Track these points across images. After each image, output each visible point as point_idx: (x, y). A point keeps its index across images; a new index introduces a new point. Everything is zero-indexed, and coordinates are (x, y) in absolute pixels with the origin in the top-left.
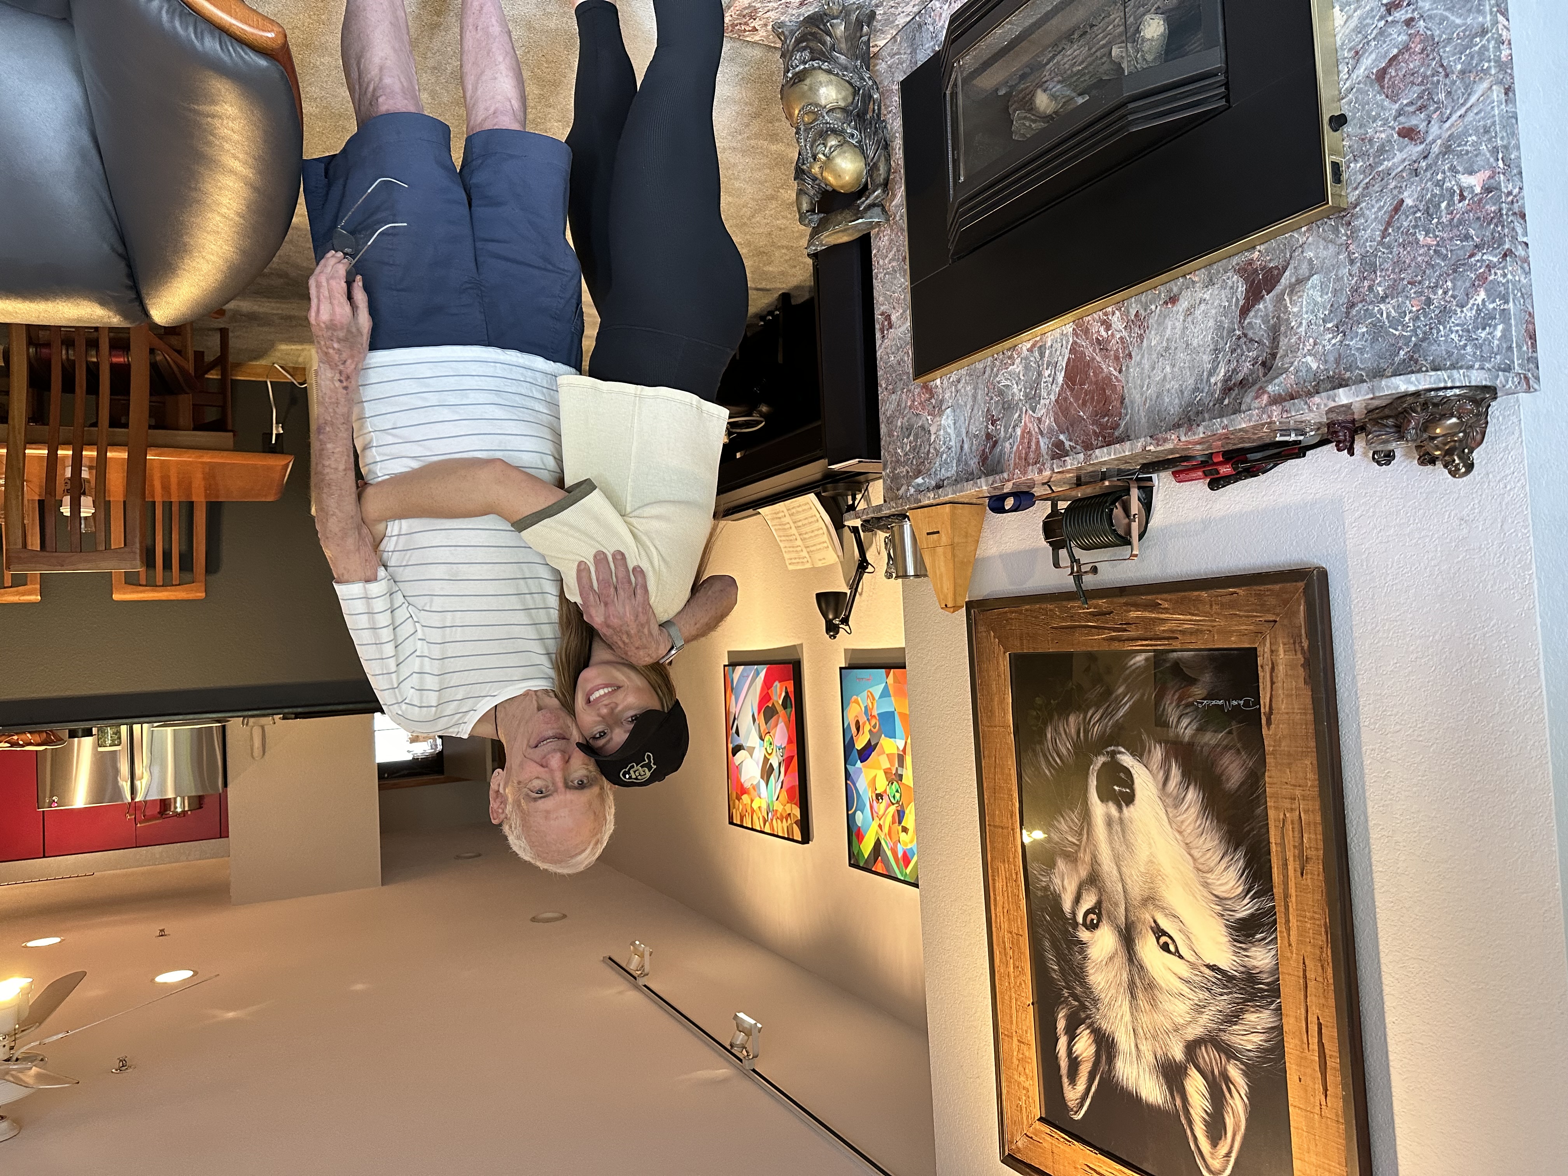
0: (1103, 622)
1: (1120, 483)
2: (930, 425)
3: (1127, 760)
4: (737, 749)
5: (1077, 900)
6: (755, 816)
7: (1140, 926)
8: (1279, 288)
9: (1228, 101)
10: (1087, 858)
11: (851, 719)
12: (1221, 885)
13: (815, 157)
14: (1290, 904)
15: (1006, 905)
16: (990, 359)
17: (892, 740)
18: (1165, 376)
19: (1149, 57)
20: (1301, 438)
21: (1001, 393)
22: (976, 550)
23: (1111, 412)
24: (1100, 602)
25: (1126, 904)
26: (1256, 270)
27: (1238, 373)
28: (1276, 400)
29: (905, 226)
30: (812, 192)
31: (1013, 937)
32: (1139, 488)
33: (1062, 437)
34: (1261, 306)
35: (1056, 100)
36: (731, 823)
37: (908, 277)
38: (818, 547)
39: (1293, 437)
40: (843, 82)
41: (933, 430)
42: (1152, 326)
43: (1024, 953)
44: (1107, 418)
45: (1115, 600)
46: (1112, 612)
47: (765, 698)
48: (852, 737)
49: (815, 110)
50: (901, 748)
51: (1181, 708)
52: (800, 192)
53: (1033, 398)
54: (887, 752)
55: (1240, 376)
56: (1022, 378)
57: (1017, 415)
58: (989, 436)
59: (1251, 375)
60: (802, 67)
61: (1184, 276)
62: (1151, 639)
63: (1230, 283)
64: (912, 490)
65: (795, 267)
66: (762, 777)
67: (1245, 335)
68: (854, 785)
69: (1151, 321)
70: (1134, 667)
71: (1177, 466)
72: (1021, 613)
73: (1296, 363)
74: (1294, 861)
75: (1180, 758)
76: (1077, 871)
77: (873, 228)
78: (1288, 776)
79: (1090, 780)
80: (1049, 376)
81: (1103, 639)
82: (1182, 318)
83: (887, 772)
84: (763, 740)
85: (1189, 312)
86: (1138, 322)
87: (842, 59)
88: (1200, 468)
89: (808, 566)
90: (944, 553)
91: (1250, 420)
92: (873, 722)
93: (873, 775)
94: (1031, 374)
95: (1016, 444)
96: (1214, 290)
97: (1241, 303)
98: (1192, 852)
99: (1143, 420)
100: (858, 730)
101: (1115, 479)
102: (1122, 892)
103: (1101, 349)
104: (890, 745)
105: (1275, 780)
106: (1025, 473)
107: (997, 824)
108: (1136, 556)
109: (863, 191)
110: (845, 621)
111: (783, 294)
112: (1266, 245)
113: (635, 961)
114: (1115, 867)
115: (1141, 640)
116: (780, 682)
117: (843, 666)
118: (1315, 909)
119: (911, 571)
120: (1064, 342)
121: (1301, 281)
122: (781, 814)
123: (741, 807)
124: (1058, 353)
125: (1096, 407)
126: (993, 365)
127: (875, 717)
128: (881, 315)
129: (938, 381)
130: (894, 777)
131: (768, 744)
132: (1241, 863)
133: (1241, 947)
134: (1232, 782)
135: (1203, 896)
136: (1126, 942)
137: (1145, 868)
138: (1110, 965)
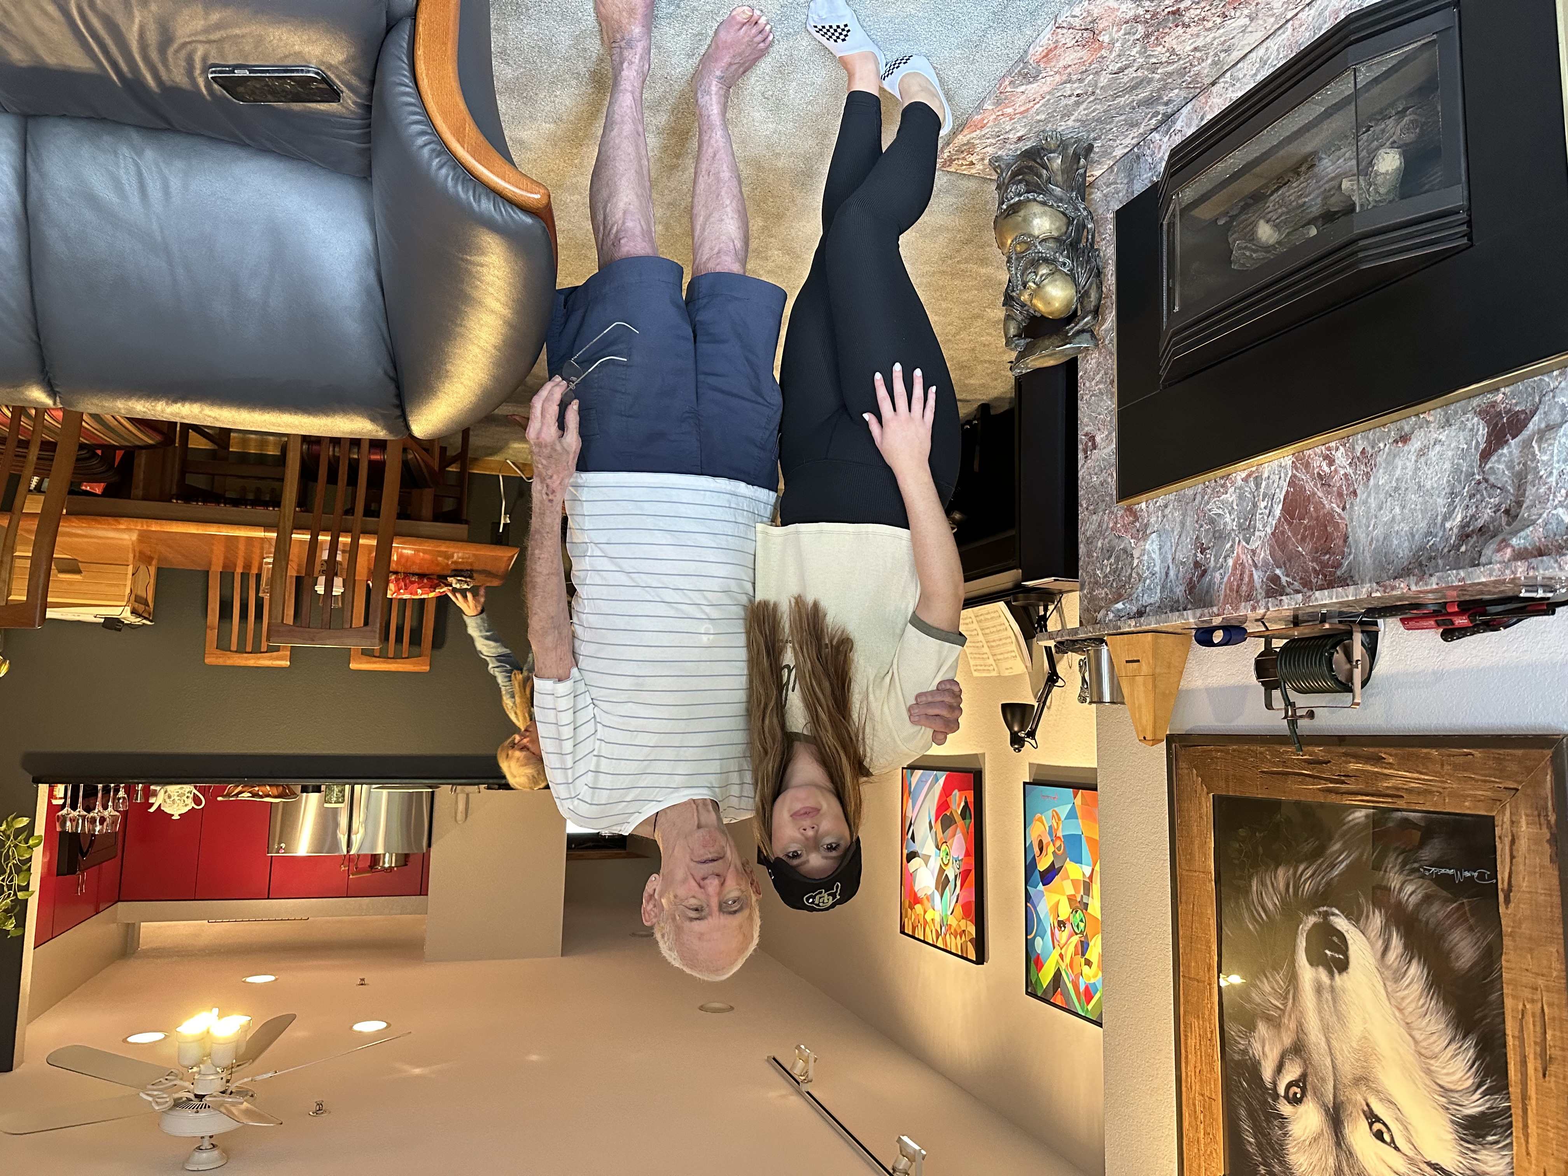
0: (1318, 772)
1: (1342, 627)
2: (1133, 548)
3: (1341, 923)
4: (912, 856)
5: (1279, 1069)
6: (927, 928)
7: (1350, 1108)
8: (1526, 433)
9: (1470, 239)
10: (1293, 1025)
11: (1034, 836)
12: (1447, 1074)
13: (1025, 285)
14: (1529, 1108)
15: (1199, 1064)
16: (1201, 486)
17: (1078, 865)
18: (1394, 517)
19: (1382, 190)
20: (1550, 595)
21: (1212, 521)
22: (1179, 681)
23: (1333, 550)
24: (1316, 749)
25: (1335, 1081)
26: (1500, 413)
27: (1476, 520)
28: (1521, 555)
29: (1114, 350)
30: (1020, 318)
31: (1205, 1100)
32: (1363, 632)
33: (1278, 572)
34: (1505, 451)
35: (1279, 231)
36: (903, 932)
37: (1115, 399)
38: (1007, 656)
39: (1540, 594)
40: (1058, 213)
41: (1136, 554)
42: (1381, 464)
43: (1217, 1120)
44: (1327, 556)
45: (1333, 748)
46: (1329, 762)
47: (943, 806)
48: (1034, 857)
49: (1029, 241)
50: (1088, 874)
51: (1405, 872)
52: (1008, 318)
53: (1247, 529)
54: (1072, 877)
55: (1480, 523)
56: (1236, 507)
57: (1229, 545)
58: (1197, 565)
59: (1492, 522)
60: (1017, 199)
61: (1417, 415)
62: (1373, 795)
63: (1469, 425)
64: (1111, 615)
65: (996, 379)
66: (937, 889)
67: (1486, 481)
68: (1035, 908)
69: (1378, 459)
70: (1352, 823)
71: (1406, 613)
72: (1227, 753)
73: (1545, 515)
74: (1535, 1058)
75: (1402, 928)
76: (1280, 1039)
77: (1080, 353)
78: (1529, 962)
79: (1298, 941)
80: (1265, 508)
81: (1319, 789)
82: (1414, 458)
83: (1071, 899)
84: (939, 850)
85: (1422, 453)
86: (1365, 459)
87: (1058, 191)
88: (1433, 617)
89: (994, 674)
90: (1145, 683)
91: (1490, 575)
92: (1058, 843)
93: (1057, 900)
94: (1245, 504)
95: (1227, 576)
96: (1452, 431)
97: (1483, 446)
98: (1415, 1033)
99: (1369, 561)
100: (1041, 850)
101: (1336, 620)
102: (1331, 1068)
103: (1323, 484)
104: (1075, 871)
105: (1514, 965)
106: (1237, 609)
107: (1192, 976)
108: (1358, 704)
109: (1072, 317)
110: (1031, 735)
111: (983, 405)
112: (1512, 387)
113: (799, 1065)
114: (1324, 1039)
115: (1362, 795)
116: (959, 791)
117: (1028, 780)
118: (1560, 1117)
119: (1107, 698)
120: (1282, 475)
121: (1550, 428)
122: (955, 930)
123: (913, 917)
124: (1276, 485)
125: (1316, 543)
126: (1204, 492)
127: (1059, 838)
128: (1085, 435)
129: (1143, 505)
130: (1078, 905)
131: (945, 854)
132: (1471, 1053)
133: (1469, 1149)
134: (1463, 960)
135: (1426, 1085)
136: (1333, 1123)
137: (1358, 1045)
138: (1314, 1146)
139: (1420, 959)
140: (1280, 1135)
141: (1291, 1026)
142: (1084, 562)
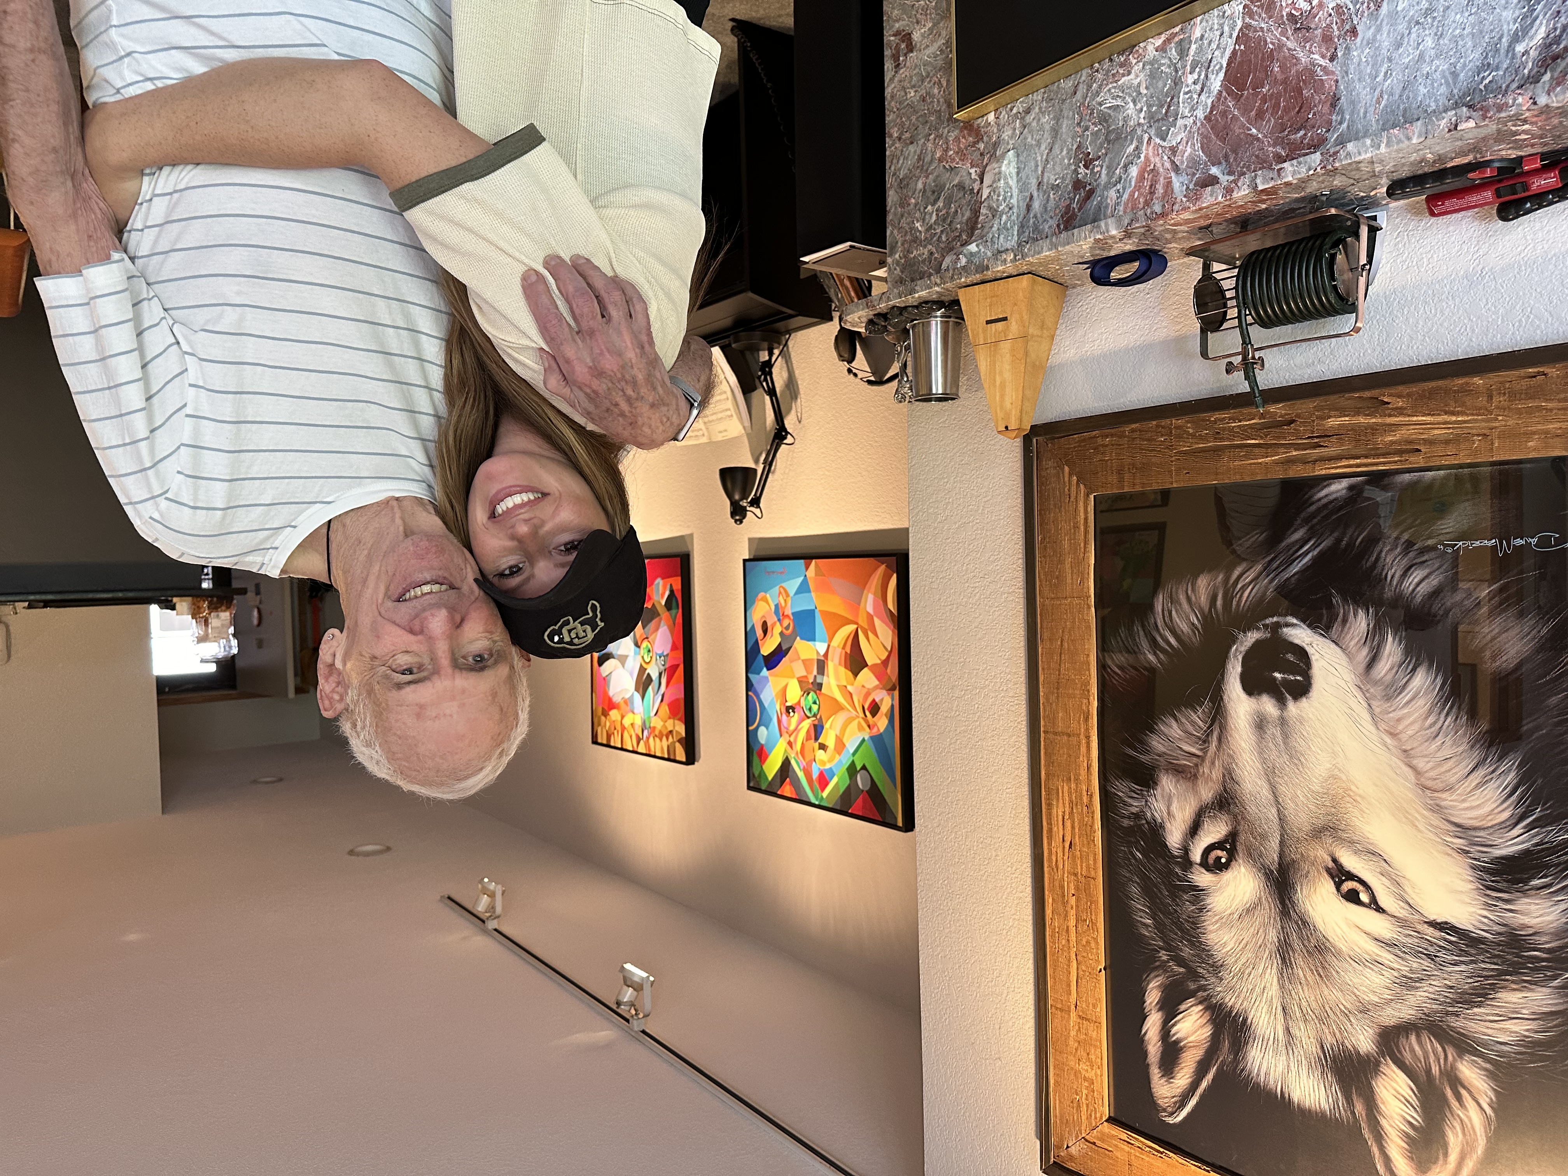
0: (1275, 438)
2: (977, 179)
3: (1300, 634)
4: (605, 658)
5: (1194, 829)
6: (626, 734)
7: (1305, 867)
10: (1216, 774)
11: (756, 618)
12: (1468, 809)
15: (1068, 838)
17: (810, 643)
18: (1421, 56)
21: (1104, 119)
23: (1311, 122)
24: (1276, 406)
25: (1282, 835)
31: (1077, 880)
33: (1214, 171)
36: (595, 742)
38: (720, 416)
41: (984, 183)
44: (1302, 133)
45: (1303, 402)
46: (1292, 422)
48: (757, 640)
50: (822, 652)
51: (1412, 555)
53: (1163, 118)
54: (803, 657)
56: (1144, 91)
57: (1133, 147)
58: (1078, 185)
62: (1364, 457)
64: (963, 260)
66: (637, 690)
68: (758, 696)
70: (1325, 501)
76: (1196, 792)
79: (1229, 666)
80: (1194, 83)
81: (1275, 461)
83: (801, 681)
84: (639, 647)
88: (1493, 183)
89: (704, 440)
90: (1013, 349)
92: (786, 622)
93: (784, 684)
95: (1129, 189)
98: (1415, 762)
100: (765, 632)
102: (1276, 821)
103: (1296, 29)
104: (806, 650)
107: (1061, 730)
108: (1359, 328)
110: (756, 502)
113: (484, 901)
114: (1266, 786)
115: (1346, 458)
116: (663, 578)
117: (747, 557)
119: (938, 388)
120: (1226, 28)
122: (660, 732)
123: (608, 724)
124: (1214, 46)
125: (1281, 118)
126: (1092, 78)
127: (788, 616)
128: (894, 35)
129: (991, 117)
130: (811, 686)
131: (646, 651)
132: (1511, 777)
133: (1499, 899)
134: (1504, 658)
135: (1432, 825)
136: (1278, 888)
137: (1322, 787)
138: (1247, 919)
139: (1430, 666)
140: (1192, 911)
141: (1214, 776)
142: (895, 214)
